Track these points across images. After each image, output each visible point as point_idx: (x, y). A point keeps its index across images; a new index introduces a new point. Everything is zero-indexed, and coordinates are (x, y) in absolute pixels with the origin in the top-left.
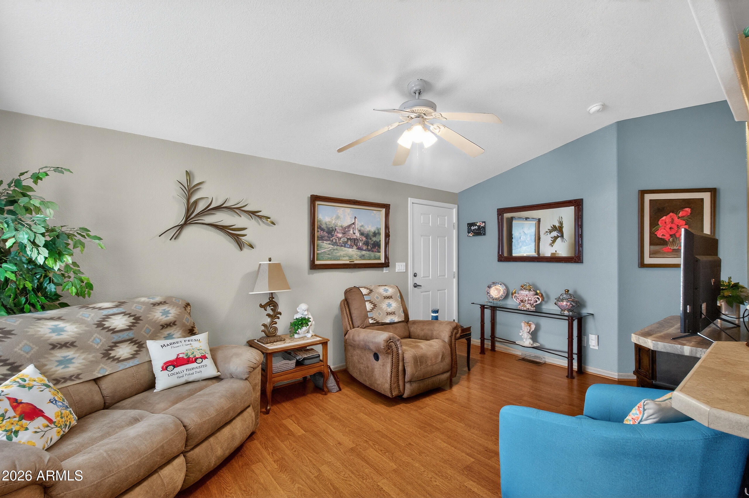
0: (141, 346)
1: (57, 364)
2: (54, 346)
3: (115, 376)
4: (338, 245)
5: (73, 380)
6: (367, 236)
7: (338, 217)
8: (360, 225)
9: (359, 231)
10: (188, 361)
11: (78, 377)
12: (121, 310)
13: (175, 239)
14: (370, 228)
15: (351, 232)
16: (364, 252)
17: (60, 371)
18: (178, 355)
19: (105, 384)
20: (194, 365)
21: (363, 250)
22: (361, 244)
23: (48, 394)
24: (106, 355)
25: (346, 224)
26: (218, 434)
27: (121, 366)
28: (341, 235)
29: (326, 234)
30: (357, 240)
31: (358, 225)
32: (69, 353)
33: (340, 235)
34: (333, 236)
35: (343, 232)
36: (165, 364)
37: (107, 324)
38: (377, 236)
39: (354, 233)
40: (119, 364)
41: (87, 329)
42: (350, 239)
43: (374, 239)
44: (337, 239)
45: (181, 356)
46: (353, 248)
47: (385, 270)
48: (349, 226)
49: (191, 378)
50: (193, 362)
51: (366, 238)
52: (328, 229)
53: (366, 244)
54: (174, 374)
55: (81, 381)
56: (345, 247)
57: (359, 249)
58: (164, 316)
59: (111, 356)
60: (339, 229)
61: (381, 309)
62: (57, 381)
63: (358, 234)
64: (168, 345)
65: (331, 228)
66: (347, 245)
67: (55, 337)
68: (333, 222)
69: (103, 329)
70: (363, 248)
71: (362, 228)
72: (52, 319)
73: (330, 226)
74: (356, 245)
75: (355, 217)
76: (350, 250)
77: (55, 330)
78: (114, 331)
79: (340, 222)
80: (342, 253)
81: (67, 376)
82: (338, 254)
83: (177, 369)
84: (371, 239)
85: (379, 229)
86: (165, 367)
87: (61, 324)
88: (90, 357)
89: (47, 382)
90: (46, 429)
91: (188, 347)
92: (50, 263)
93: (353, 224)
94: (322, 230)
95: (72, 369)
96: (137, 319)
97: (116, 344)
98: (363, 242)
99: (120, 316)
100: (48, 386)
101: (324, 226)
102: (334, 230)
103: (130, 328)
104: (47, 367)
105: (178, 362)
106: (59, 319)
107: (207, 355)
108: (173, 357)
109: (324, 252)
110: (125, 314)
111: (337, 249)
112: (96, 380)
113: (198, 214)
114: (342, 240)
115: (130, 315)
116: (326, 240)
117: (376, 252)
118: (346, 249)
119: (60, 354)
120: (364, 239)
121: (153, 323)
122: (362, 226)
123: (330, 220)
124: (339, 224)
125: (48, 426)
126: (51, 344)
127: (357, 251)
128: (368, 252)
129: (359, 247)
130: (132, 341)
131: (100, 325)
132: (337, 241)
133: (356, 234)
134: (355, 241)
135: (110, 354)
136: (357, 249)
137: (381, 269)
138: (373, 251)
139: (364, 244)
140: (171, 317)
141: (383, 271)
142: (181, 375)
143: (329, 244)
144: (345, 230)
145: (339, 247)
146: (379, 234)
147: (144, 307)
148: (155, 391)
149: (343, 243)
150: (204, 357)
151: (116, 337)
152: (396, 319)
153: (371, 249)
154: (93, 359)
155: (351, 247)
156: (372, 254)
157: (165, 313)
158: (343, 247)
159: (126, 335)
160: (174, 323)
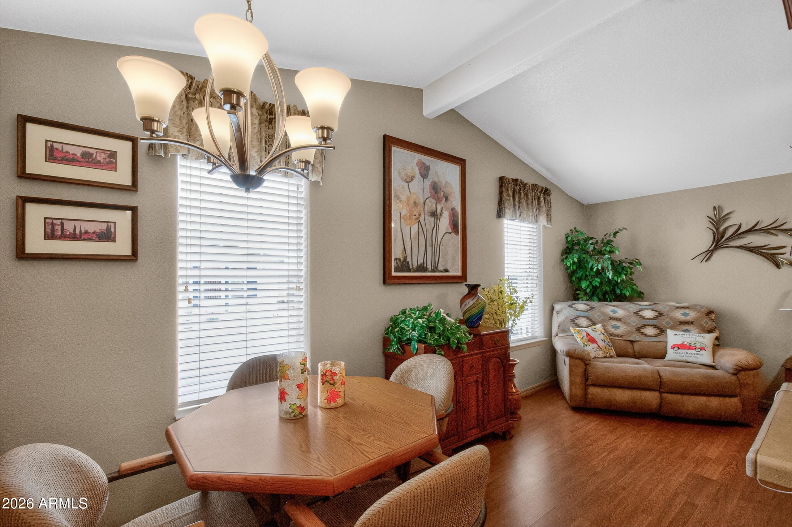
0: (662, 331)
1: (612, 327)
2: (611, 318)
3: (642, 343)
5: (619, 337)
10: (689, 348)
11: (621, 336)
12: (651, 307)
13: (706, 261)
17: (613, 331)
18: (684, 342)
19: (636, 345)
20: (693, 351)
23: (602, 337)
24: (638, 330)
27: (647, 339)
32: (618, 324)
36: (673, 345)
37: (640, 313)
40: (645, 337)
41: (629, 314)
45: (685, 343)
49: (690, 360)
50: (692, 349)
54: (677, 353)
55: (623, 339)
58: (683, 316)
59: (641, 331)
62: (611, 335)
64: (679, 335)
67: (612, 314)
69: (637, 316)
72: (613, 306)
77: (613, 311)
78: (643, 318)
81: (616, 334)
83: (680, 351)
86: (673, 347)
87: (616, 309)
88: (629, 329)
89: (604, 333)
90: (598, 350)
91: (693, 339)
92: (616, 278)
95: (618, 332)
96: (661, 314)
97: (645, 326)
99: (649, 311)
100: (603, 334)
103: (654, 318)
104: (607, 327)
105: (681, 347)
106: (617, 306)
107: (706, 348)
108: (680, 342)
110: (653, 310)
112: (632, 342)
113: (727, 239)
115: (656, 311)
119: (614, 323)
121: (672, 319)
125: (598, 349)
126: (610, 317)
130: (655, 326)
131: (636, 313)
135: (641, 330)
140: (689, 318)
142: (682, 355)
147: (669, 308)
148: (665, 359)
150: (702, 349)
151: (645, 322)
154: (630, 330)
157: (685, 314)
159: (651, 322)
160: (692, 323)
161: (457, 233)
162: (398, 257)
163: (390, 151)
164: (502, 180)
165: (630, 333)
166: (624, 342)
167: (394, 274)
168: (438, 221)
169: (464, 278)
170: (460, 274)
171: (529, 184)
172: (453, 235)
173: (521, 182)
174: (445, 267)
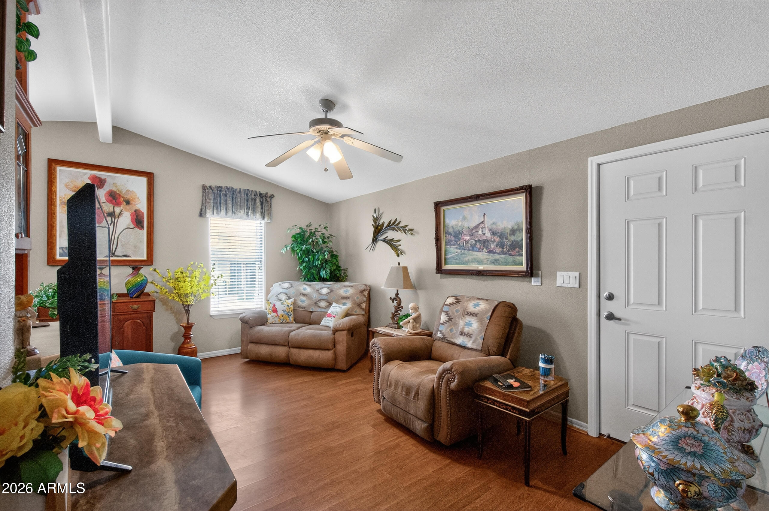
0: (329, 304)
1: (300, 301)
3: (316, 312)
4: (465, 249)
5: (302, 308)
6: (502, 235)
7: (464, 218)
8: (492, 222)
9: (490, 230)
11: (304, 308)
12: (329, 286)
13: (372, 250)
14: (506, 224)
15: (480, 232)
16: (497, 257)
17: (301, 304)
21: (497, 254)
22: (492, 247)
24: (316, 303)
25: (473, 225)
26: (302, 350)
28: (469, 238)
29: (453, 239)
30: (488, 241)
31: (488, 223)
32: (305, 298)
33: (467, 238)
34: (459, 239)
35: (470, 233)
37: (320, 291)
38: (517, 234)
39: (484, 234)
40: (319, 309)
41: (313, 291)
42: (479, 241)
43: (512, 238)
44: (464, 242)
46: (482, 252)
47: (535, 282)
48: (477, 226)
51: (500, 238)
52: (455, 232)
53: (501, 245)
54: (329, 320)
55: (304, 310)
56: (473, 250)
57: (490, 252)
58: (345, 293)
59: (318, 304)
60: (466, 231)
61: (456, 324)
62: (296, 307)
63: (488, 234)
65: (458, 231)
66: (475, 249)
68: (460, 224)
69: (318, 293)
70: (496, 251)
71: (494, 226)
73: (457, 229)
74: (487, 248)
75: (484, 214)
76: (479, 254)
77: (304, 289)
78: (321, 294)
79: (466, 223)
80: (470, 258)
81: (300, 306)
82: (466, 259)
84: (507, 237)
85: (519, 224)
86: (329, 316)
87: (307, 287)
90: (276, 317)
93: (482, 222)
94: (450, 234)
95: (304, 305)
96: (332, 291)
97: (320, 300)
98: (495, 244)
99: (326, 288)
100: (289, 306)
101: (451, 230)
102: (461, 232)
103: (327, 294)
104: (297, 301)
109: (452, 257)
111: (464, 254)
112: (312, 312)
114: (469, 243)
115: (330, 289)
116: (454, 245)
117: (515, 255)
118: (475, 253)
119: (302, 298)
120: (497, 239)
121: (338, 295)
122: (494, 223)
123: (456, 223)
124: (466, 225)
126: (301, 294)
127: (488, 255)
128: (503, 256)
129: (490, 250)
130: (327, 301)
131: (318, 291)
132: (464, 245)
133: (486, 235)
134: (484, 244)
136: (488, 252)
137: (527, 279)
138: (510, 255)
139: (497, 245)
140: (348, 294)
141: (531, 282)
143: (457, 248)
144: (472, 231)
145: (466, 251)
146: (520, 230)
149: (471, 246)
151: (322, 297)
152: (469, 345)
153: (508, 251)
154: (311, 303)
155: (480, 250)
156: (510, 259)
157: (347, 291)
158: (470, 251)
159: (325, 297)
160: (349, 298)
161: (142, 228)
163: (55, 170)
164: (204, 188)
165: (309, 306)
166: (305, 312)
168: (116, 219)
169: (149, 261)
170: (145, 258)
171: (239, 190)
172: (137, 229)
173: (227, 189)
174: (125, 254)
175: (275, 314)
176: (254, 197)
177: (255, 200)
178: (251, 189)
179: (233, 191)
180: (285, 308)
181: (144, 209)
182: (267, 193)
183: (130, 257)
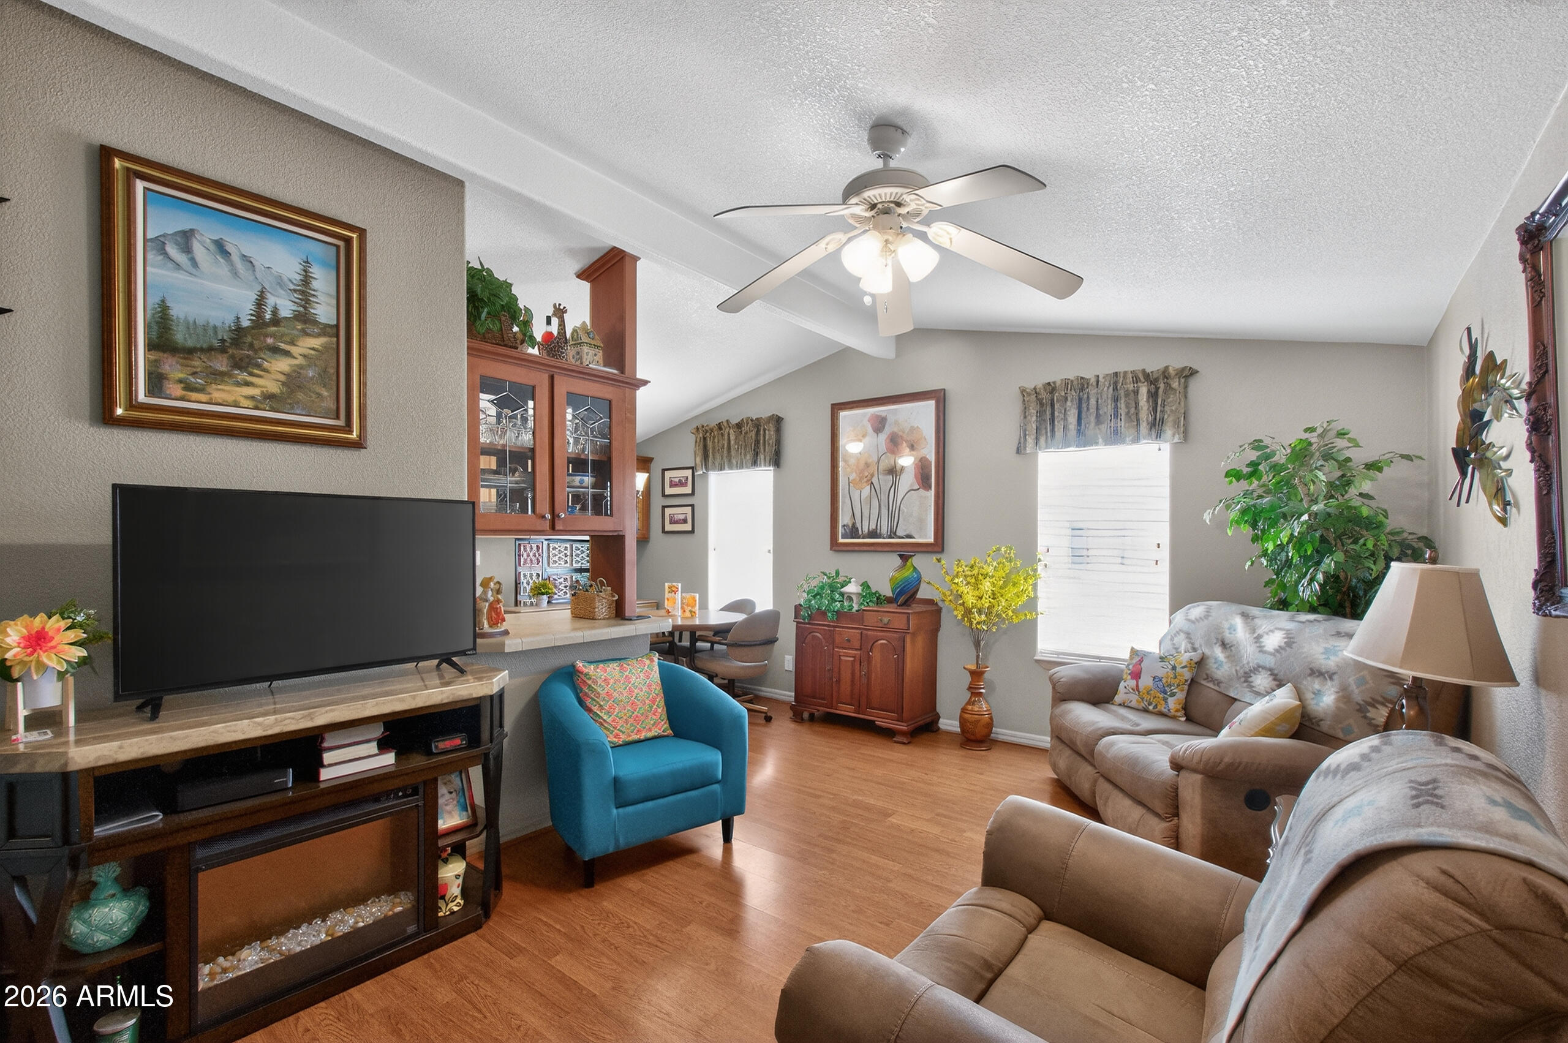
11: (1218, 684)
151: (1262, 659)
159: (1270, 662)
161: (929, 488)
162: (845, 523)
164: (1022, 393)
165: (1231, 679)
166: (1215, 695)
167: (841, 540)
168: (898, 477)
169: (938, 546)
170: (931, 540)
171: (1093, 381)
172: (922, 491)
173: (1067, 384)
174: (907, 532)
175: (1134, 682)
176: (1131, 387)
177: (1136, 392)
178: (1120, 369)
179: (1082, 384)
180: (1160, 673)
181: (932, 458)
182: (1167, 368)
183: (914, 538)
